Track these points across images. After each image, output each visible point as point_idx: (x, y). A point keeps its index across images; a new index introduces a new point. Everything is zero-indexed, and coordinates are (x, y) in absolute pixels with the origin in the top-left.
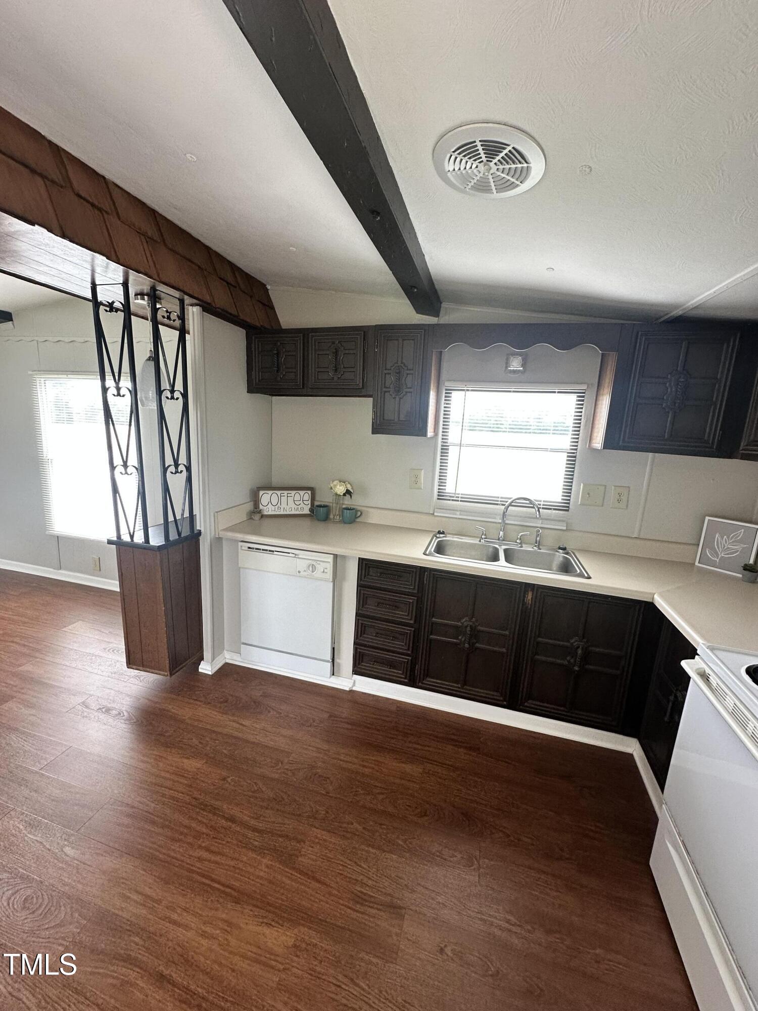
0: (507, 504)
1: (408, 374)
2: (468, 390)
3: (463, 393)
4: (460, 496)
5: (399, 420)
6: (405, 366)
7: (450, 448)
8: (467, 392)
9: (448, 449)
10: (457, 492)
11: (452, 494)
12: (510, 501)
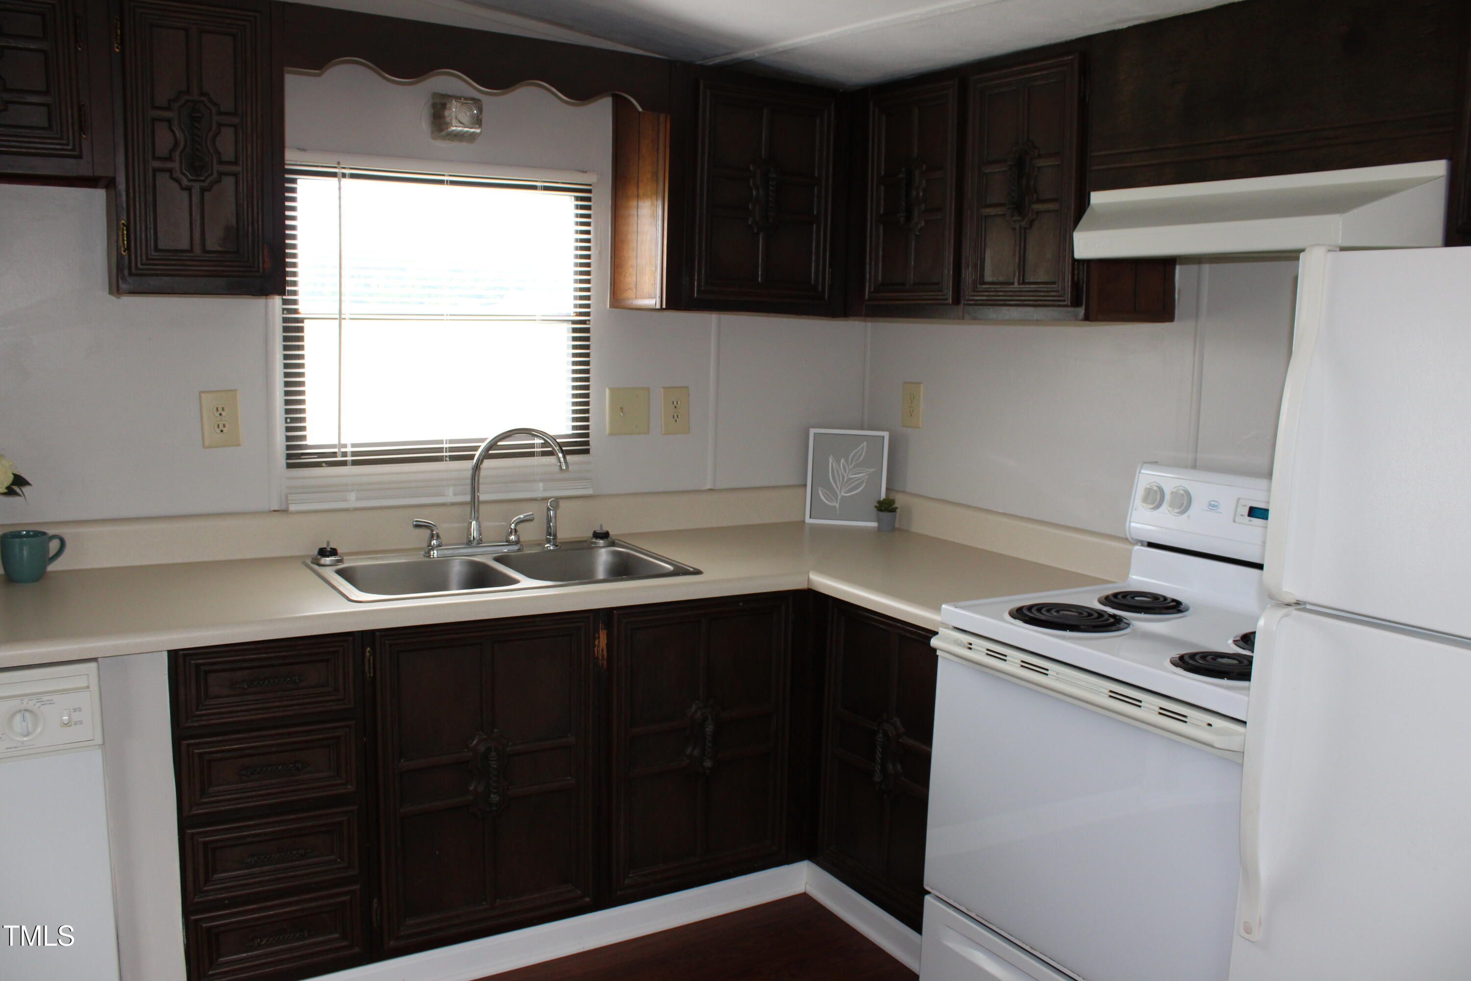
0: (477, 454)
1: (220, 125)
2: (344, 175)
3: (334, 181)
4: (349, 449)
5: (204, 250)
6: (215, 104)
7: (306, 325)
8: (344, 181)
9: (301, 329)
10: (343, 442)
11: (334, 446)
12: (483, 445)
